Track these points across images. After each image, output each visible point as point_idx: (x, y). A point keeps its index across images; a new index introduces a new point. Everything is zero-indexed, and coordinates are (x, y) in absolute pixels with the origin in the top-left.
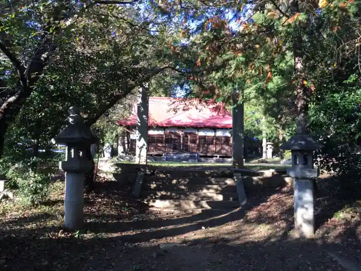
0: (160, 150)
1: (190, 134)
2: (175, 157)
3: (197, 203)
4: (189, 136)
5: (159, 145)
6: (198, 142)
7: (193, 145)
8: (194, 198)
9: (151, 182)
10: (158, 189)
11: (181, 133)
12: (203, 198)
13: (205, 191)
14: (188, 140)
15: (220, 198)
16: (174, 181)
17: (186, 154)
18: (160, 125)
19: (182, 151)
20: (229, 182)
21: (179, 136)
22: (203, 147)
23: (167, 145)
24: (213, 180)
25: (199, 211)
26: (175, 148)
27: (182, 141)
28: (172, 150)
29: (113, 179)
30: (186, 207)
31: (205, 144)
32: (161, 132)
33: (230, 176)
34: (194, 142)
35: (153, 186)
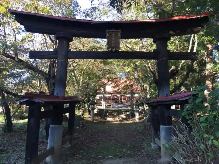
0: (110, 103)
1: (123, 96)
2: (116, 106)
3: (119, 118)
4: (123, 97)
5: (109, 101)
6: (127, 99)
7: (124, 101)
8: (118, 117)
9: (107, 113)
10: (109, 115)
11: (119, 95)
12: (120, 117)
13: (121, 115)
14: (122, 98)
15: (125, 117)
16: (113, 113)
17: (121, 105)
18: (109, 92)
19: (119, 104)
20: (128, 113)
21: (118, 97)
22: (129, 101)
23: (113, 101)
24: (123, 113)
25: (119, 120)
26: (116, 102)
27: (119, 99)
28: (115, 103)
29: (97, 113)
30: (116, 119)
31: (129, 100)
32: (110, 95)
33: (128, 112)
34: (125, 99)
35: (107, 114)
